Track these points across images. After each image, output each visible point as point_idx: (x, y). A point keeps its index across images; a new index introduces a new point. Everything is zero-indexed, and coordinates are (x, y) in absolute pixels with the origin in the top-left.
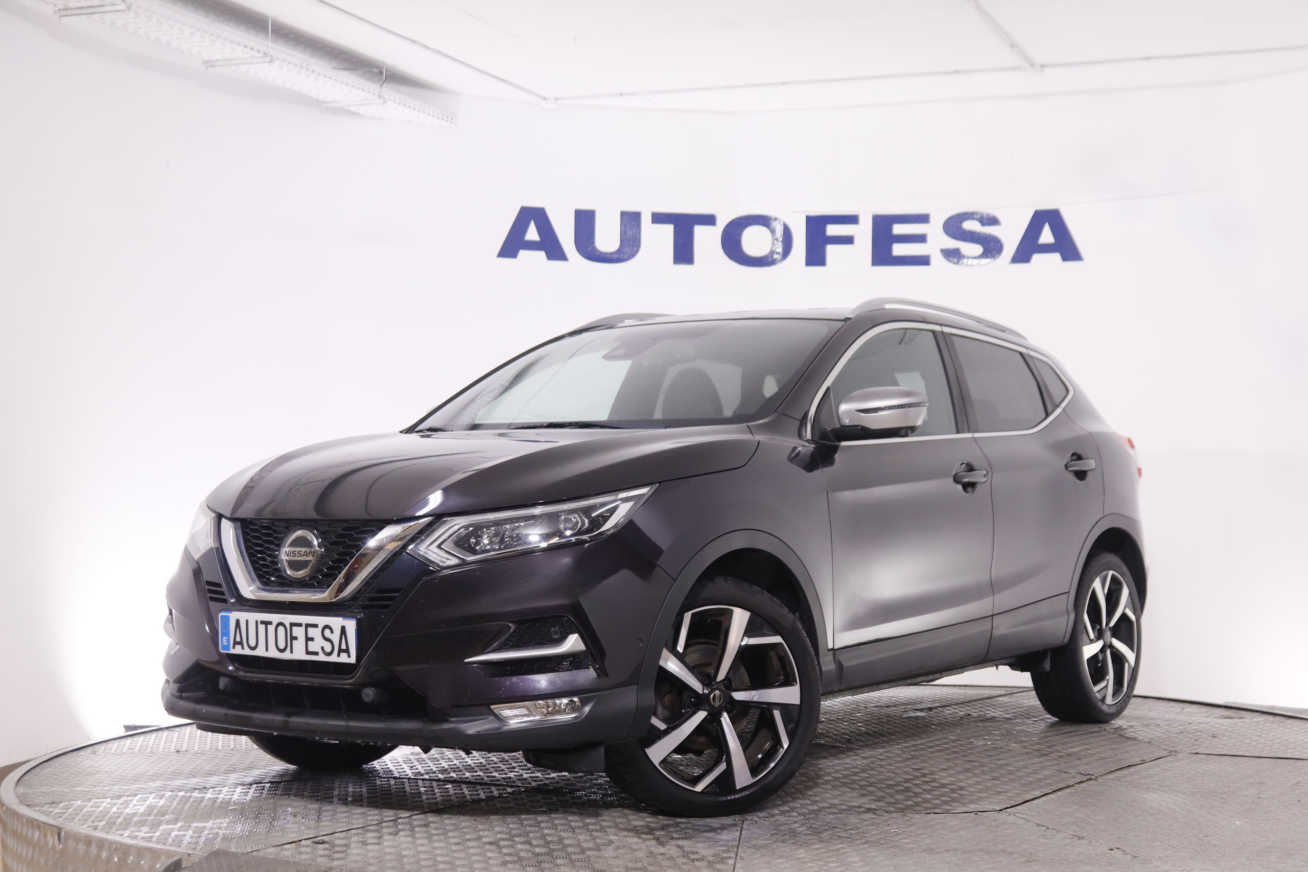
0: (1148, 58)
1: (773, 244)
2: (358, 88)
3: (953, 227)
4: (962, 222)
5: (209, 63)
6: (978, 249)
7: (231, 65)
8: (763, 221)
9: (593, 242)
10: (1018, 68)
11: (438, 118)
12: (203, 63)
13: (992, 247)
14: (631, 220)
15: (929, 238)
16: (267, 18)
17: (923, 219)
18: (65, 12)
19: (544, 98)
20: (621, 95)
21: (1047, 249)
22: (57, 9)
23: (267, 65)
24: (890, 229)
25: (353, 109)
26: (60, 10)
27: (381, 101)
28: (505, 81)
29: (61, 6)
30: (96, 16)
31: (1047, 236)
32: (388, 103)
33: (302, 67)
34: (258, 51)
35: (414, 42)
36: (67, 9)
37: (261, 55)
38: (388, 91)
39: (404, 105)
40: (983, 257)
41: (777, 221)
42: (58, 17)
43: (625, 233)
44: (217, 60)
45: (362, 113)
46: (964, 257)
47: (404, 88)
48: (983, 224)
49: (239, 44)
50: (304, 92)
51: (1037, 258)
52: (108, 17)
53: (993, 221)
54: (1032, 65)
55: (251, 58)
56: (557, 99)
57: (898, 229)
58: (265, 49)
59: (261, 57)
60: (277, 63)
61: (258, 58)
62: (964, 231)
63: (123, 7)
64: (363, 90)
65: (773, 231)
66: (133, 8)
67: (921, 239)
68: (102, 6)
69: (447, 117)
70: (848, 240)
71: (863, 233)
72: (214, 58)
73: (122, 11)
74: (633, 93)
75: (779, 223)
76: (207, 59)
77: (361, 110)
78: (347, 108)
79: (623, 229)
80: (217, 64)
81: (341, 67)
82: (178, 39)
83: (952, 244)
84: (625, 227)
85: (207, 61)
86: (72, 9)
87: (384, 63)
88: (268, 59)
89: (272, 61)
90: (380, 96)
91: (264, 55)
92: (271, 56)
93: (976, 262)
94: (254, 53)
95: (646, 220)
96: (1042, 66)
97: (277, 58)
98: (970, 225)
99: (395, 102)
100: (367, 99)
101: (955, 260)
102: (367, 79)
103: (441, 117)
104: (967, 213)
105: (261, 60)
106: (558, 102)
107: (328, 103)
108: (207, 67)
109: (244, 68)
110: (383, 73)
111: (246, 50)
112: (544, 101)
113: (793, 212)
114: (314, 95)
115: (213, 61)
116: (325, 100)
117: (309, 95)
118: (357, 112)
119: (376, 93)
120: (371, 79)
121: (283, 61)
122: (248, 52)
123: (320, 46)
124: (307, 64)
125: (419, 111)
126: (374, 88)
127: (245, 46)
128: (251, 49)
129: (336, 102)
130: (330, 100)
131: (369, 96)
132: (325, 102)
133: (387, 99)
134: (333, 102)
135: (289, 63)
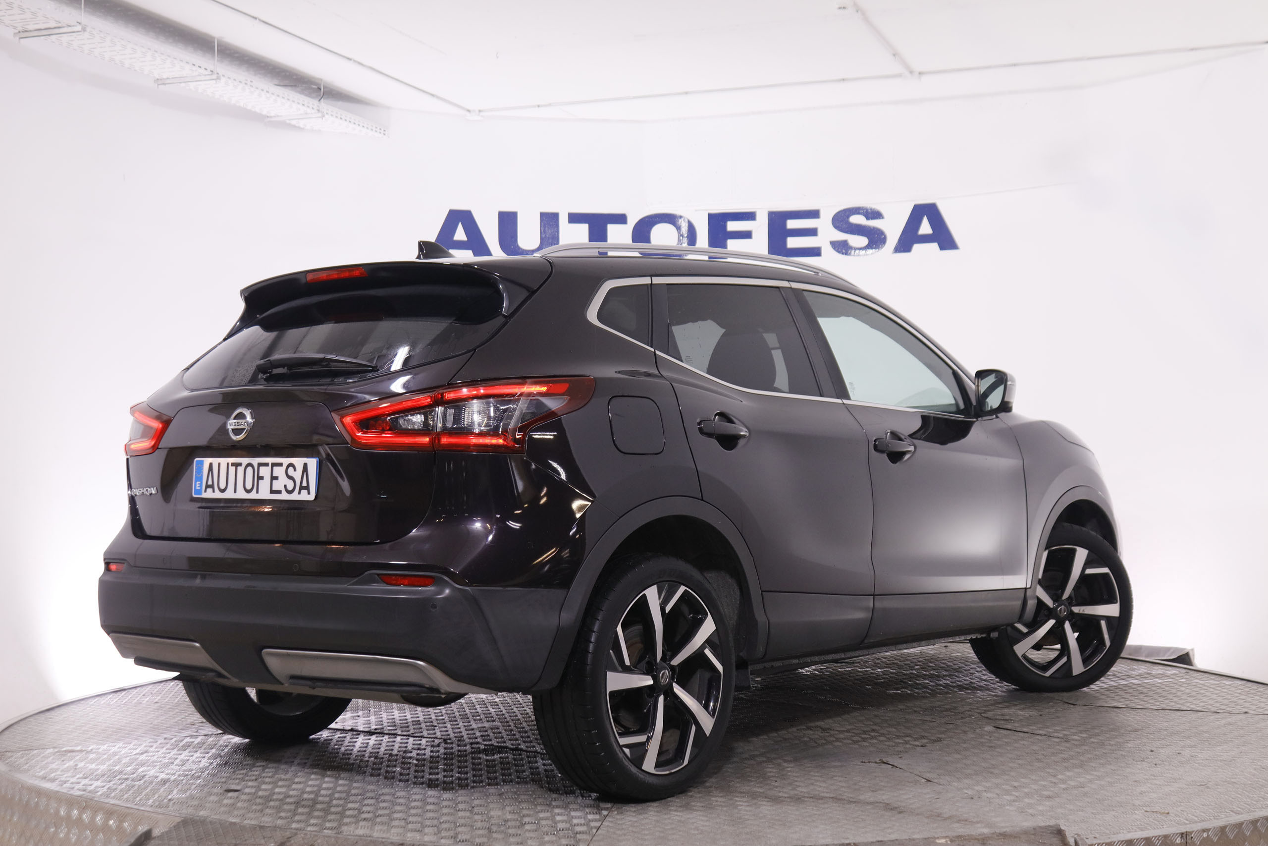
0: (1015, 65)
1: (679, 240)
2: (298, 103)
3: (841, 221)
4: (848, 217)
5: (160, 82)
6: (863, 241)
7: (180, 83)
8: (670, 219)
9: (516, 240)
10: (899, 76)
11: (372, 130)
12: (155, 81)
13: (876, 239)
14: (549, 221)
15: (819, 232)
16: (214, 38)
17: (814, 214)
18: (24, 34)
19: (469, 111)
20: (539, 106)
21: (926, 239)
22: (17, 31)
23: (214, 81)
24: (785, 224)
25: (294, 122)
26: (19, 32)
27: (320, 115)
28: (433, 95)
29: (20, 29)
30: (53, 37)
31: (925, 228)
32: (326, 116)
33: (246, 84)
34: (206, 69)
35: (349, 59)
36: (26, 31)
37: (208, 72)
38: (326, 105)
39: (341, 118)
40: (869, 249)
41: (682, 219)
42: (18, 38)
43: (545, 232)
44: (168, 78)
45: (302, 126)
46: (851, 248)
47: (340, 103)
48: (868, 218)
49: (188, 63)
50: (249, 108)
51: (917, 247)
52: (65, 38)
53: (875, 215)
54: (911, 72)
55: (200, 75)
56: (480, 111)
57: (792, 224)
58: (211, 67)
59: (208, 75)
60: (223, 80)
61: (206, 75)
62: (852, 225)
63: (79, 28)
64: (303, 105)
65: (678, 228)
66: (88, 29)
67: (813, 232)
68: (59, 28)
69: (380, 129)
70: (747, 235)
71: (760, 228)
72: (165, 77)
73: (78, 32)
74: (549, 105)
75: (684, 220)
76: (157, 77)
77: (301, 124)
78: (288, 122)
79: (542, 229)
80: (168, 81)
81: (282, 84)
82: (131, 58)
83: (841, 236)
84: (545, 227)
85: (158, 79)
86: (30, 31)
87: (321, 80)
88: (215, 76)
89: (218, 78)
90: (318, 110)
91: (210, 73)
92: (218, 74)
93: (863, 252)
94: (202, 71)
95: (563, 220)
96: (920, 73)
97: (223, 76)
98: (857, 219)
99: (332, 115)
100: (306, 114)
101: (844, 251)
102: (306, 95)
103: (374, 129)
104: (853, 208)
105: (208, 77)
106: (482, 114)
107: (271, 117)
108: (158, 85)
109: (192, 85)
110: (320, 89)
111: (194, 68)
112: (468, 113)
113: (696, 210)
114: (258, 110)
115: (164, 79)
116: (269, 115)
117: (253, 110)
118: (297, 125)
119: (315, 107)
120: (309, 95)
121: (229, 78)
122: (196, 71)
123: (263, 64)
124: (251, 81)
125: (355, 123)
126: (314, 102)
127: (194, 65)
128: (200, 67)
129: (278, 116)
130: (272, 115)
131: (309, 110)
132: (268, 117)
133: (325, 113)
134: (275, 117)
135: (235, 80)
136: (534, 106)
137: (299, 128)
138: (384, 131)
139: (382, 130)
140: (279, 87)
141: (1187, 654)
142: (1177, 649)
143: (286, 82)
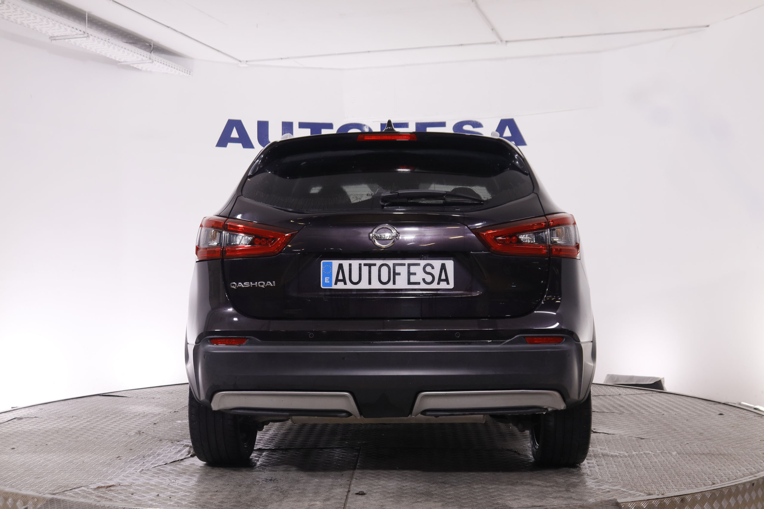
0: (562, 37)
2: (138, 54)
3: (458, 128)
4: (463, 125)
5: (52, 38)
7: (65, 39)
8: (358, 126)
10: (494, 43)
11: (182, 71)
12: (49, 38)
14: (288, 126)
16: (85, 12)
17: (442, 124)
19: (240, 61)
20: (282, 59)
23: (85, 39)
24: (425, 130)
25: (135, 66)
27: (151, 61)
28: (218, 51)
31: (508, 133)
32: (155, 62)
33: (105, 41)
34: (80, 31)
35: (168, 27)
38: (154, 56)
39: (164, 64)
41: (365, 127)
44: (57, 36)
45: (140, 68)
47: (163, 55)
48: (474, 127)
49: (69, 26)
50: (108, 56)
53: (478, 125)
54: (501, 41)
55: (77, 35)
56: (247, 61)
57: (429, 130)
58: (84, 30)
59: (82, 34)
60: (91, 38)
61: (80, 34)
62: (464, 131)
64: (141, 55)
69: (187, 71)
72: (55, 35)
74: (288, 58)
76: (51, 35)
78: (132, 65)
79: (283, 130)
80: (57, 38)
82: (34, 23)
84: (285, 130)
85: (51, 37)
87: (152, 40)
88: (86, 35)
89: (88, 36)
90: (150, 58)
91: (83, 33)
92: (88, 34)
94: (78, 32)
95: (296, 126)
96: (507, 42)
97: (91, 35)
98: (467, 127)
99: (158, 62)
100: (143, 60)
102: (142, 49)
103: (184, 71)
104: (465, 121)
105: (82, 36)
106: (248, 63)
107: (121, 62)
108: (51, 40)
109: (73, 41)
110: (151, 46)
111: (73, 30)
112: (239, 63)
113: (374, 122)
114: (113, 58)
115: (55, 37)
116: (120, 61)
117: (110, 58)
118: (137, 68)
119: (148, 56)
120: (145, 50)
121: (95, 37)
122: (74, 31)
123: (116, 30)
124: (109, 39)
125: (172, 67)
126: (147, 54)
127: (73, 28)
128: (76, 29)
129: (126, 62)
130: (122, 61)
131: (144, 58)
132: (120, 62)
133: (154, 60)
134: (124, 62)
135: (98, 38)
136: (279, 59)
137: (138, 69)
138: (190, 72)
139: (189, 71)
140: (126, 44)
141: (660, 381)
142: (654, 378)
143: (130, 41)
